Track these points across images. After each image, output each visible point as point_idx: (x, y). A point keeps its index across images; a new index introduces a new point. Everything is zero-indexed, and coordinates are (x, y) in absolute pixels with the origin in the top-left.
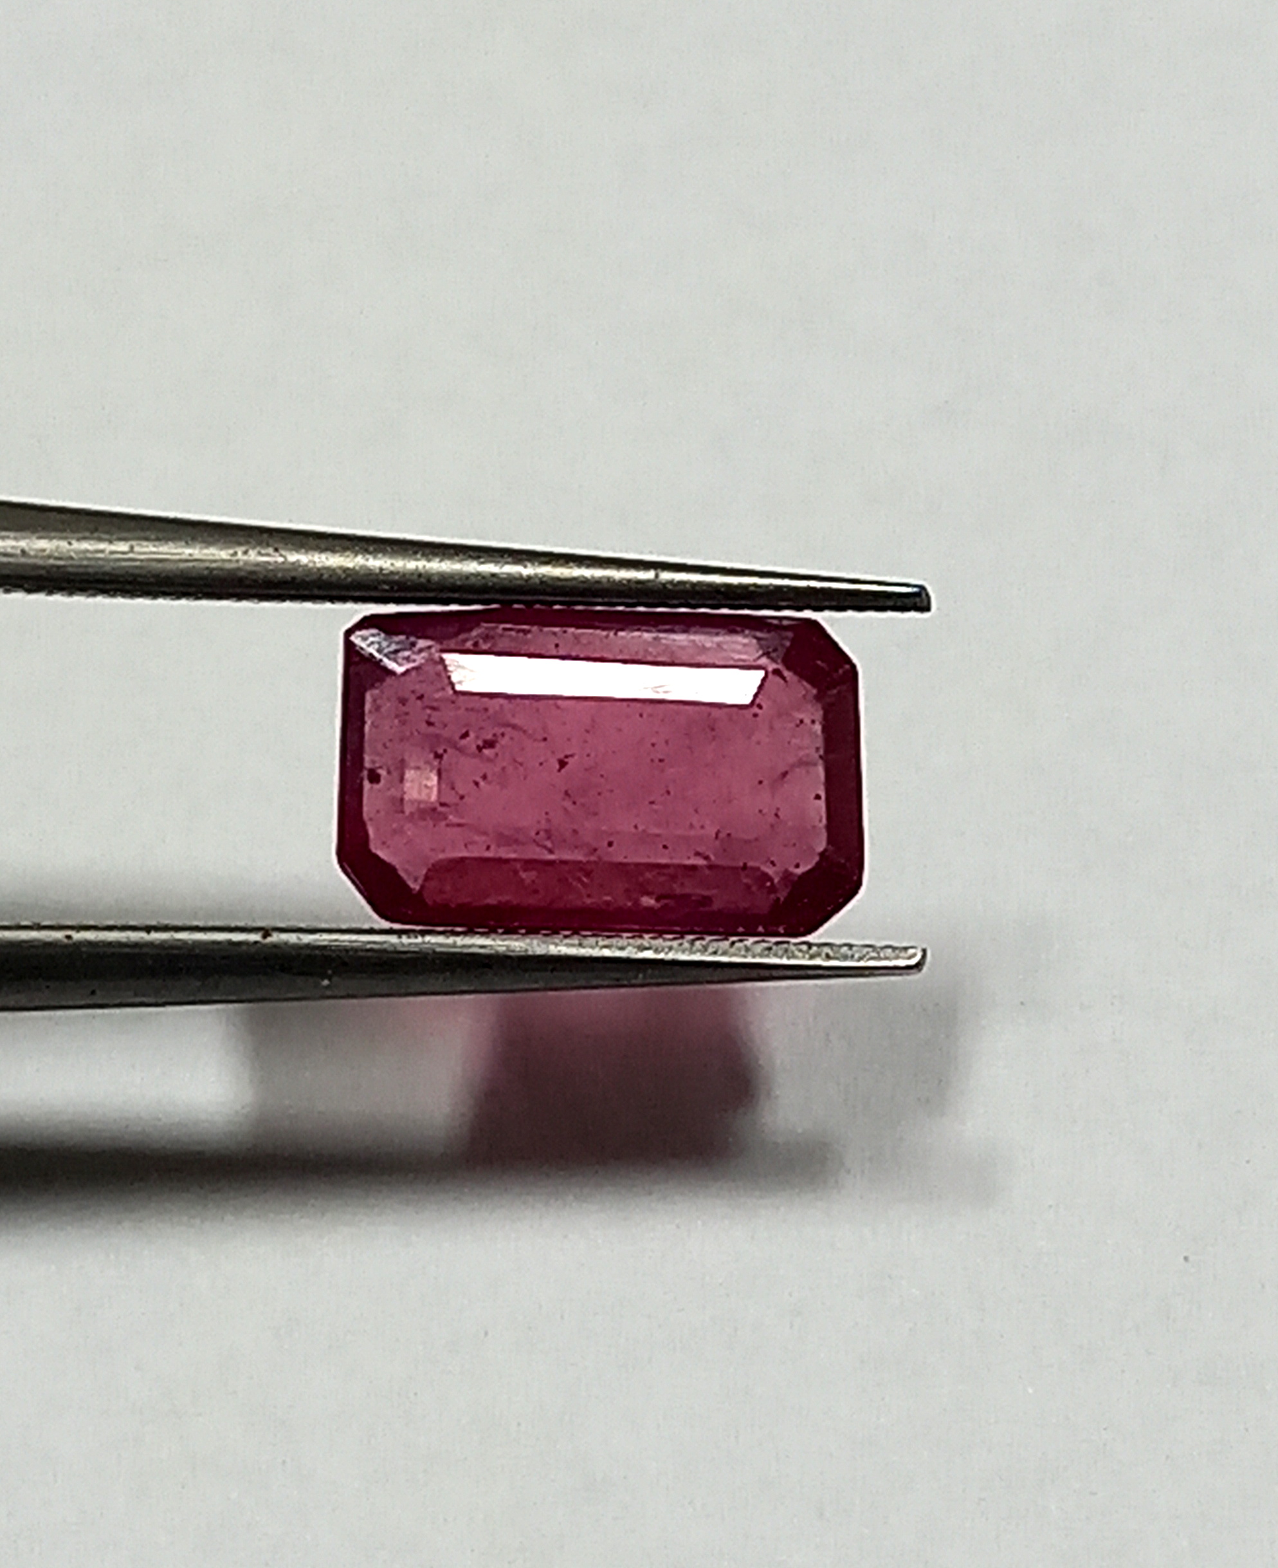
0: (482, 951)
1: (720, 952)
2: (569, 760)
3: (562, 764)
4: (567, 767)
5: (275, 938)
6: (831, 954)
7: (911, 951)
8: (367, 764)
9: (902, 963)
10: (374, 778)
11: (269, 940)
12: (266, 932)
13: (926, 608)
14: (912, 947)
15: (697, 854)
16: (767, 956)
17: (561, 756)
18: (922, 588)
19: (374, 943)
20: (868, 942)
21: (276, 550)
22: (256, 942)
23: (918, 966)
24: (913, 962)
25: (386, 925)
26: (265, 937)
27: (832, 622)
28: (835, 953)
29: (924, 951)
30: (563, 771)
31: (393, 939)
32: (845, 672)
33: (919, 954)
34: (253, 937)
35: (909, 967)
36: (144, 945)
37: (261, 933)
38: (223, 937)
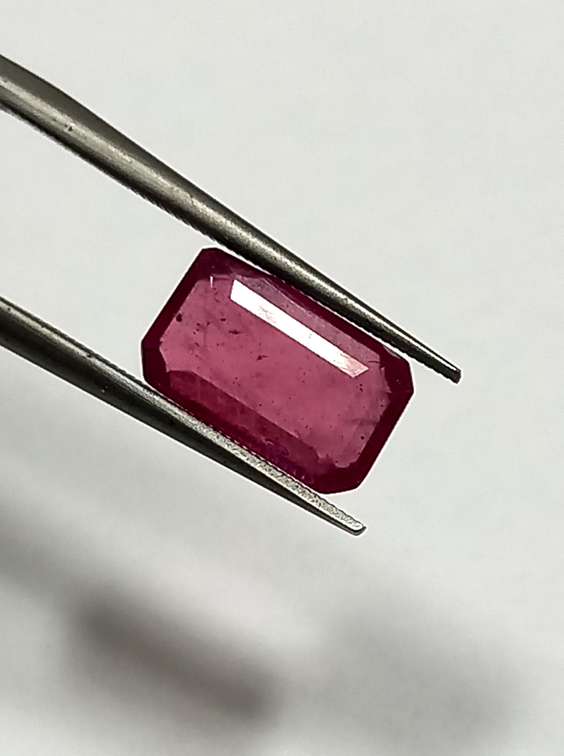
0: (173, 415)
2: (264, 358)
3: (260, 358)
4: (261, 361)
5: (93, 360)
7: (358, 524)
8: (180, 312)
9: (351, 526)
10: (179, 319)
11: (88, 358)
12: (91, 354)
13: (456, 380)
14: (359, 523)
15: (295, 431)
17: (261, 355)
18: (460, 371)
19: (132, 385)
20: (342, 510)
21: (191, 197)
22: (84, 357)
23: (357, 532)
24: (358, 529)
25: (145, 383)
26: (89, 356)
27: (413, 362)
29: (364, 528)
30: (258, 361)
31: (141, 389)
33: (361, 527)
34: (84, 354)
35: (353, 530)
36: (37, 331)
37: (88, 354)
38: (72, 347)
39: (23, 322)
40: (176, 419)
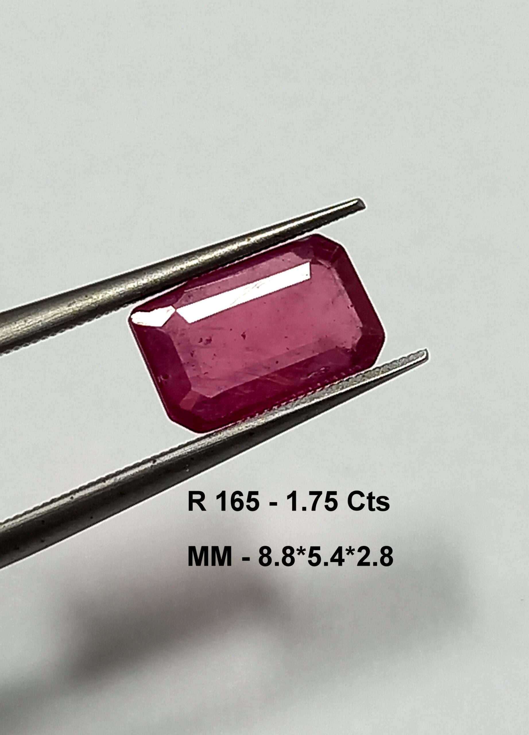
1: (345, 387)
2: (246, 333)
3: (244, 336)
4: (247, 336)
5: (158, 461)
6: (390, 368)
7: (421, 353)
9: (420, 359)
11: (156, 464)
12: (154, 459)
13: (363, 207)
14: (421, 351)
15: (313, 351)
16: (364, 380)
17: (242, 333)
18: (358, 199)
20: (401, 357)
22: (152, 466)
23: (425, 360)
24: (424, 357)
26: (155, 461)
27: (320, 231)
28: (391, 366)
29: (427, 352)
30: (246, 338)
32: (338, 249)
33: (425, 352)
34: (149, 465)
35: (423, 360)
36: (105, 488)
37: (152, 462)
38: (137, 470)
39: (90, 494)
40: (251, 429)
